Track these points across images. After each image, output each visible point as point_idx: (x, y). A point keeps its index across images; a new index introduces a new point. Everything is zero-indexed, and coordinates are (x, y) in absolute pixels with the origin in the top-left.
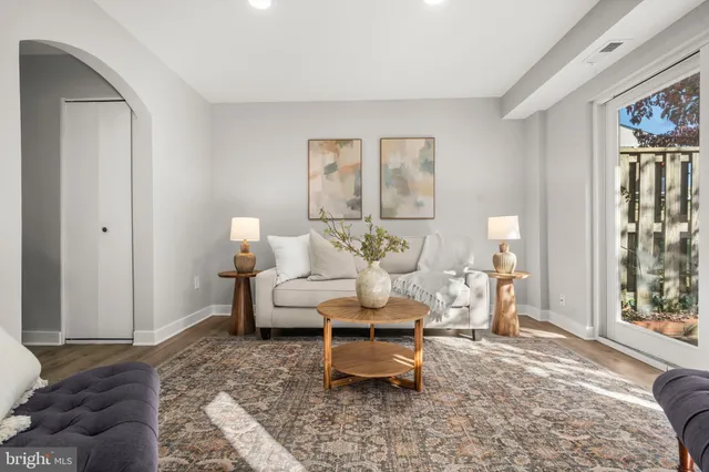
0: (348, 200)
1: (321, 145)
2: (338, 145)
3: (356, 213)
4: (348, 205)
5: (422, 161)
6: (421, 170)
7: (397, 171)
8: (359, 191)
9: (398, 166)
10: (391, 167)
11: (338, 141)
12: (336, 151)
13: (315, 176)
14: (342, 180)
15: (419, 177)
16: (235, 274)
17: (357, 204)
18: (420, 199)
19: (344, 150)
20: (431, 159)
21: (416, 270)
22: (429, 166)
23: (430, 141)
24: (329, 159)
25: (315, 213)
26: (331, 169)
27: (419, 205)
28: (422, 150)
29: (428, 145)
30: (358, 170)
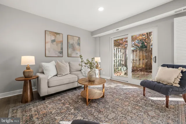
0: (59, 51)
1: (50, 33)
2: (56, 34)
3: (61, 55)
4: (59, 53)
6: (77, 45)
7: (72, 44)
8: (62, 49)
9: (72, 43)
10: (70, 43)
11: (56, 33)
12: (55, 36)
13: (48, 43)
14: (57, 45)
15: (77, 47)
16: (24, 79)
17: (61, 53)
18: (77, 52)
19: (58, 36)
21: (81, 70)
22: (79, 44)
23: (79, 38)
24: (53, 38)
26: (53, 41)
27: (77, 54)
28: (77, 40)
30: (62, 42)
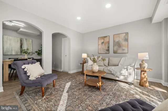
0: (106, 49)
1: (101, 38)
3: (108, 52)
5: (124, 39)
6: (124, 41)
7: (118, 42)
8: (109, 47)
9: (118, 41)
10: (116, 41)
11: (104, 37)
12: (104, 39)
13: (100, 45)
14: (105, 45)
15: (124, 43)
17: (108, 50)
18: (124, 48)
20: (127, 38)
21: (118, 66)
22: (126, 40)
23: (127, 34)
24: (102, 41)
25: (99, 52)
26: (103, 43)
27: (123, 50)
28: (124, 36)
29: (126, 35)
30: (109, 42)
